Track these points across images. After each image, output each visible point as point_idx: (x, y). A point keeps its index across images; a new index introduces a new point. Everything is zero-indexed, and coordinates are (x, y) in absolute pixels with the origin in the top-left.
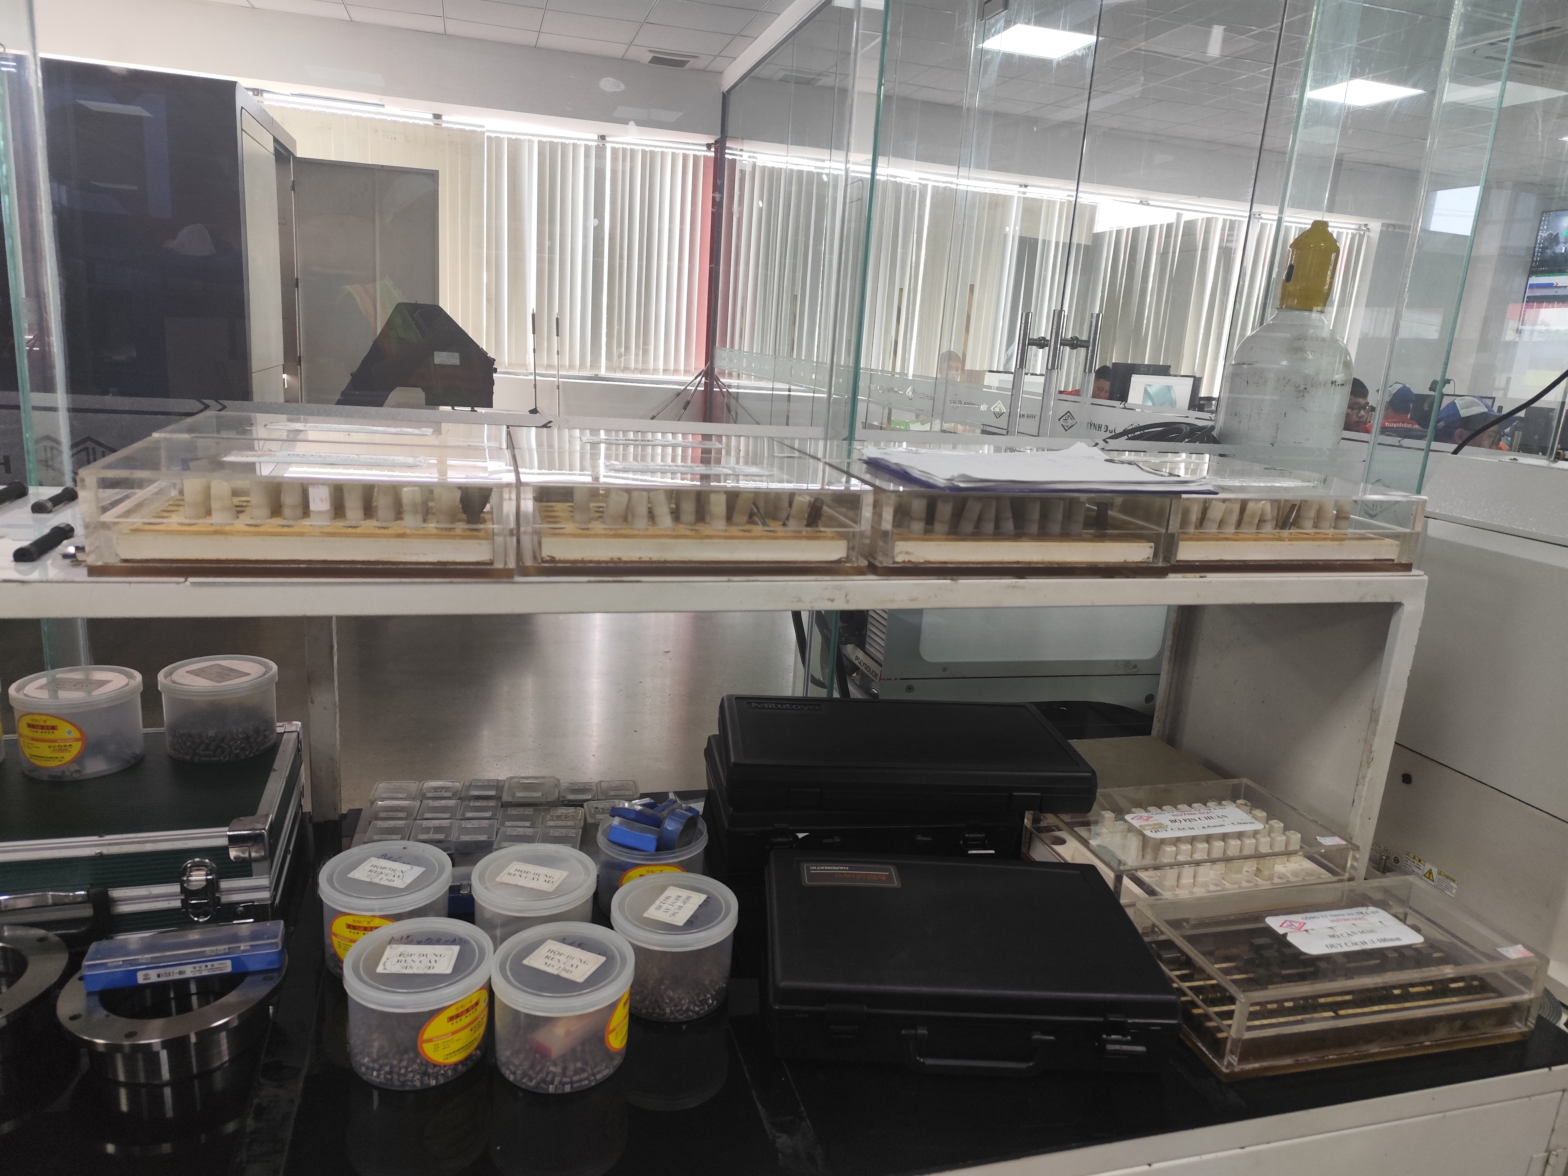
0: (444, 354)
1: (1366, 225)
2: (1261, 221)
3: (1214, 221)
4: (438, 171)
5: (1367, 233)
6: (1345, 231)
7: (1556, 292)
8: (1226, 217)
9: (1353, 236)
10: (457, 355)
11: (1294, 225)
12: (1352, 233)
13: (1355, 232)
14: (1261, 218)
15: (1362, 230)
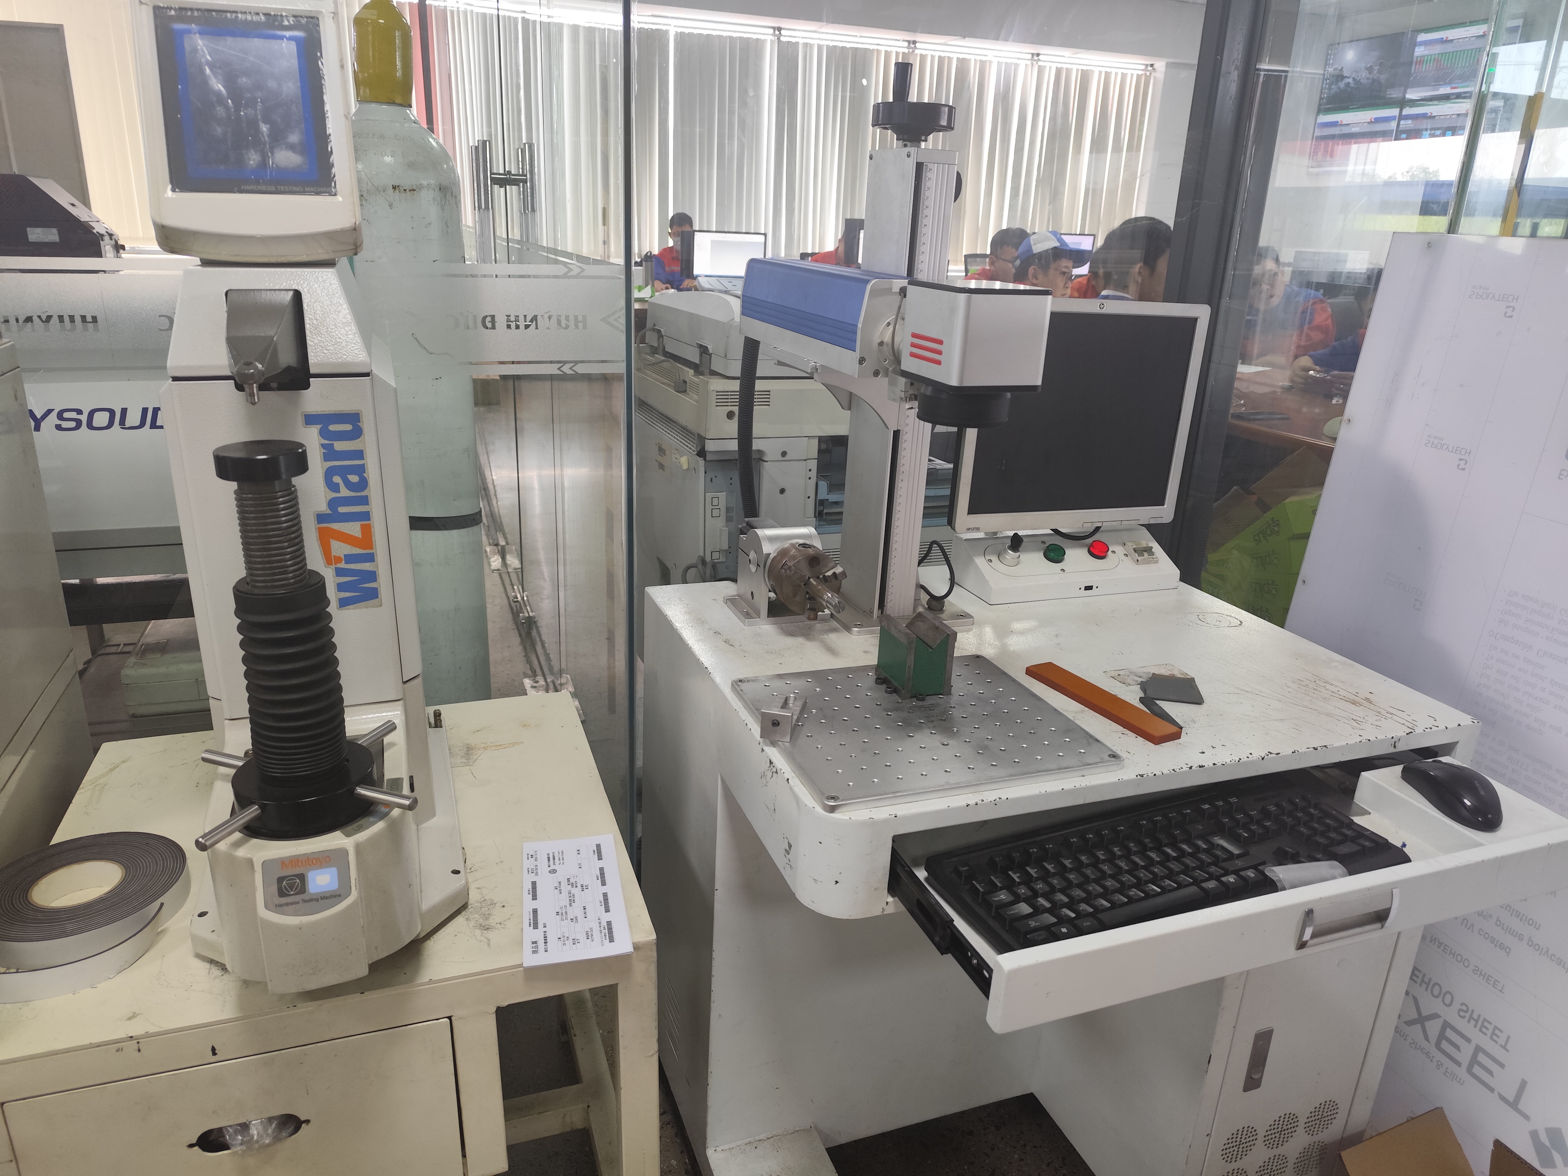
0: (39, 230)
1: (1152, 65)
2: (1040, 63)
3: (988, 64)
4: (62, 25)
5: (1153, 74)
6: (1129, 72)
7: (1341, 130)
8: (1001, 60)
9: (1139, 77)
10: (55, 231)
11: (1075, 67)
12: (1138, 75)
13: (1140, 73)
14: (1039, 60)
15: (1148, 71)
